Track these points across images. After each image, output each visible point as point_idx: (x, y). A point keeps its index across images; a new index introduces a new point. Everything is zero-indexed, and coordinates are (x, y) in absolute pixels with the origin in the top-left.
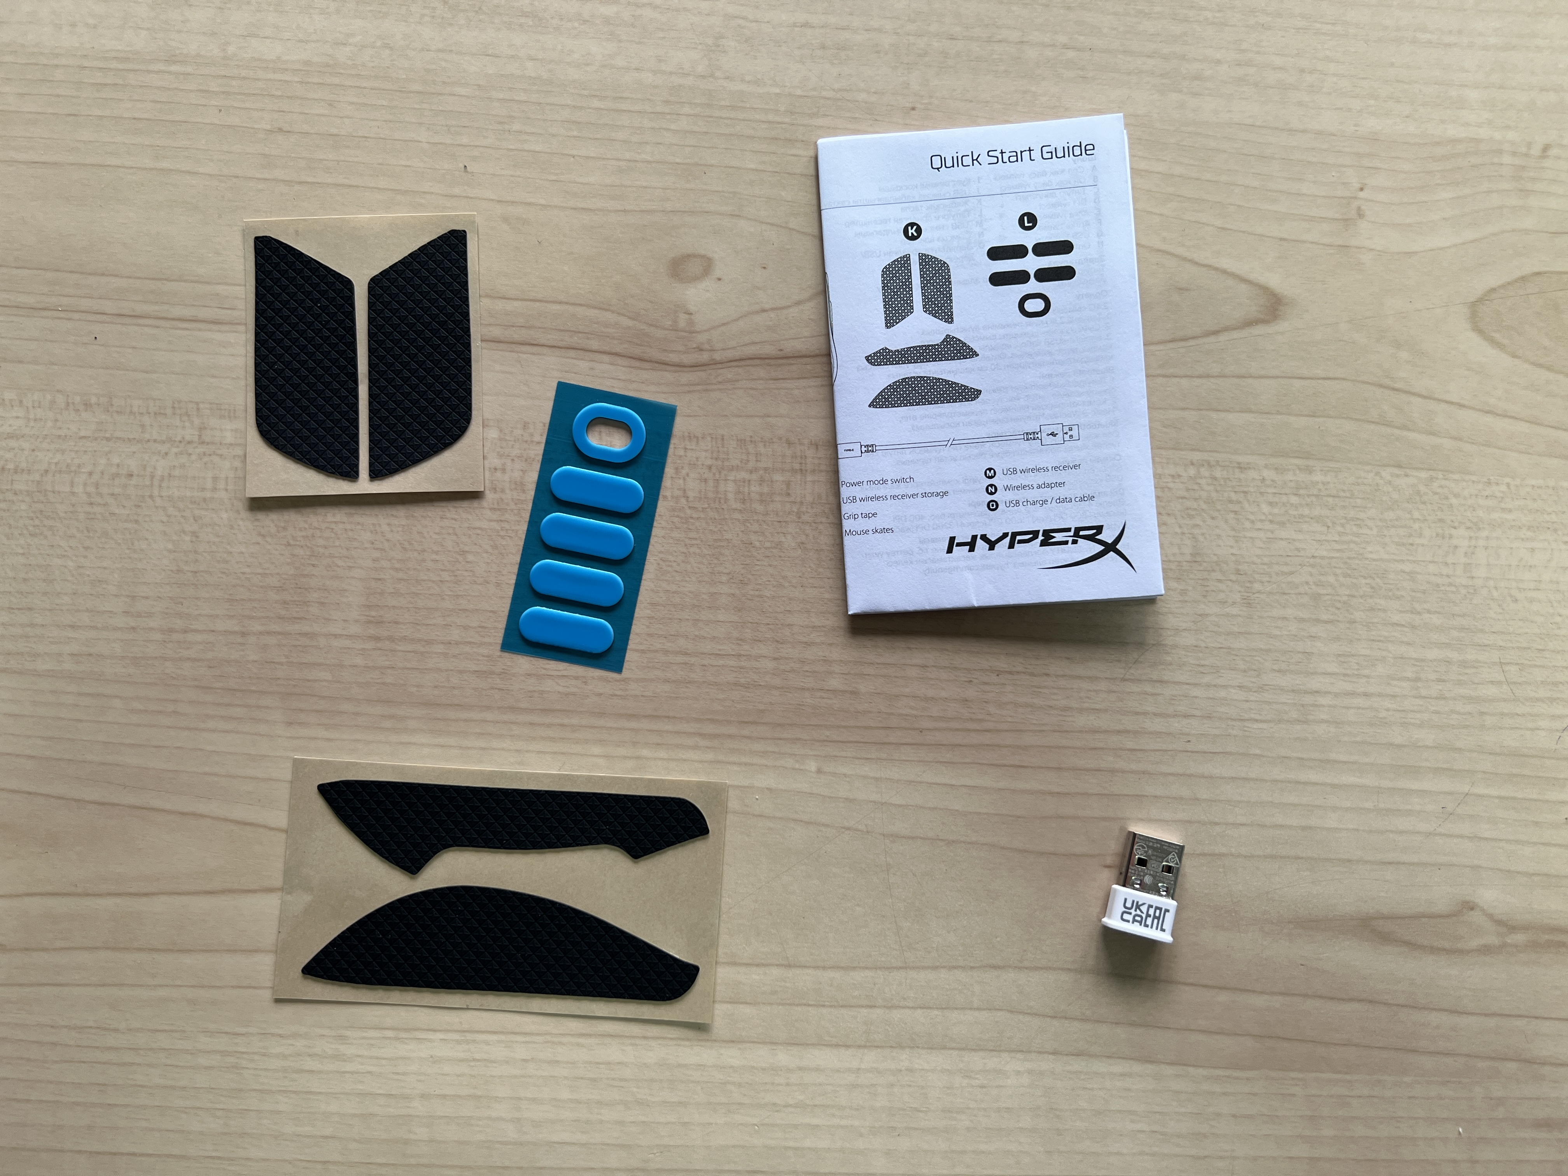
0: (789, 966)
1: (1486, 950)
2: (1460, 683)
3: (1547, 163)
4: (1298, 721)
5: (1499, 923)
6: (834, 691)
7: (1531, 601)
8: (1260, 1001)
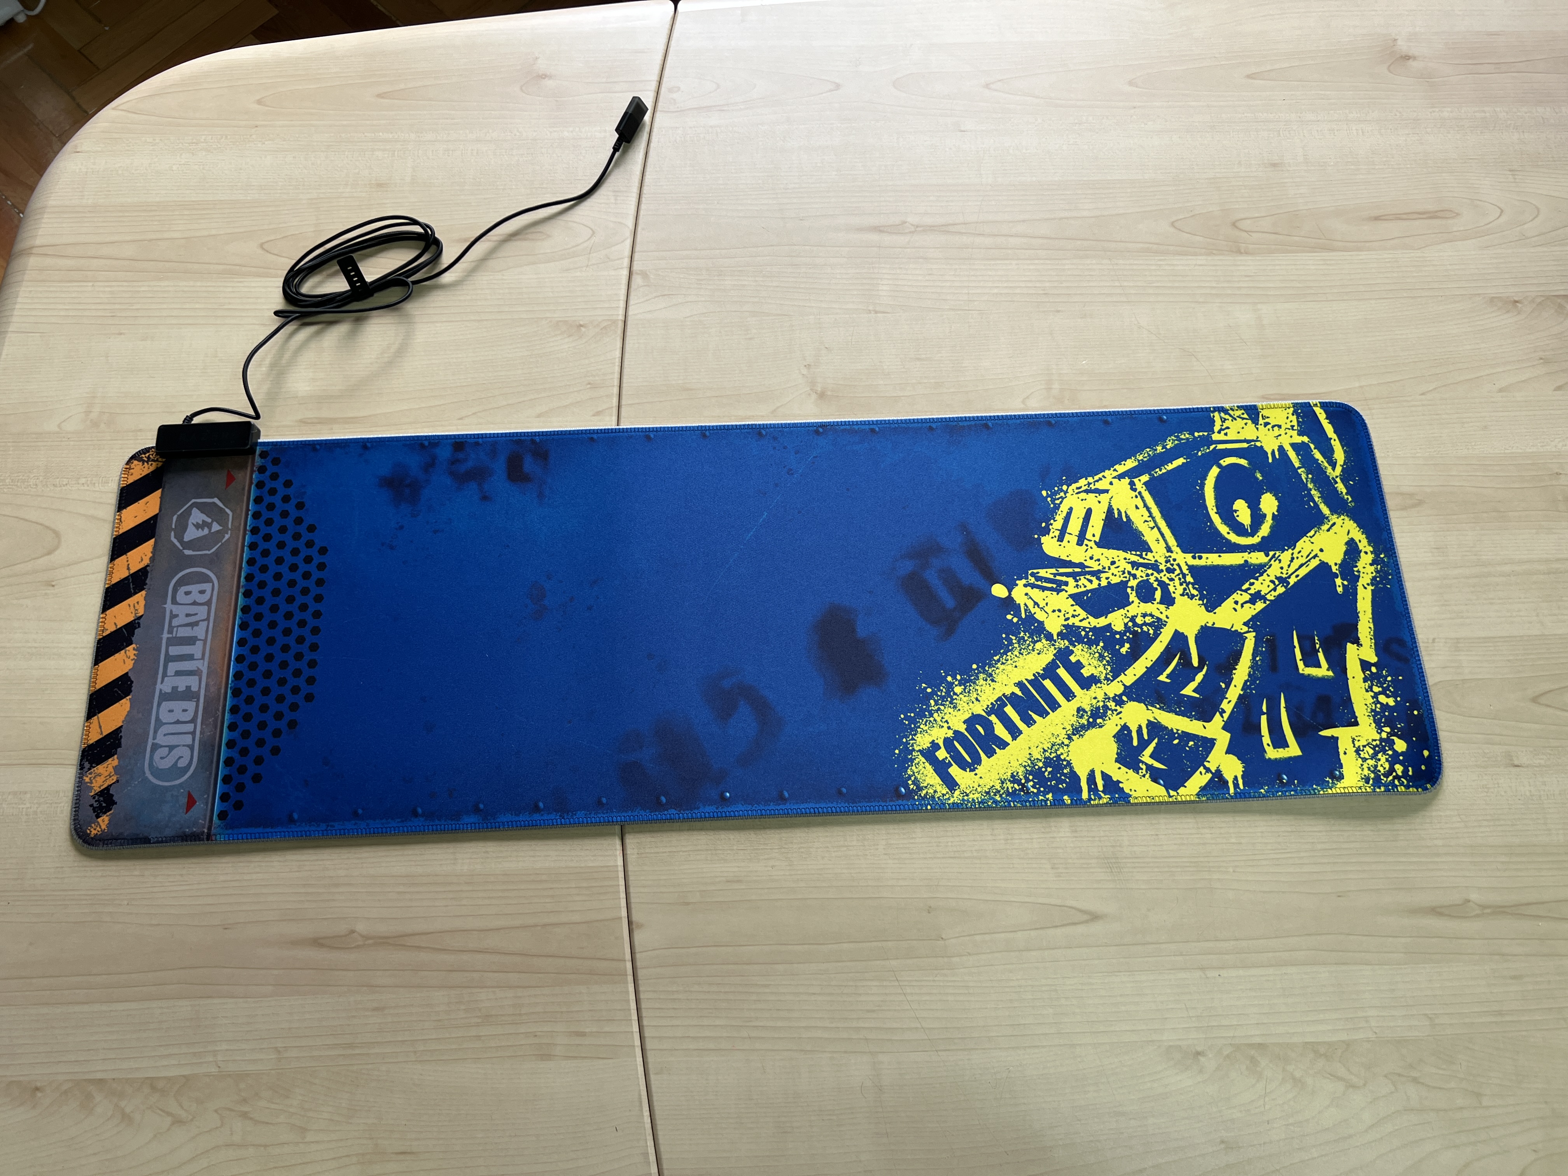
0: (1237, 940)
1: (1477, 916)
2: (1446, 823)
3: (1435, 644)
4: (1393, 841)
5: (1480, 906)
6: (1233, 843)
7: (1464, 792)
8: (1403, 940)
